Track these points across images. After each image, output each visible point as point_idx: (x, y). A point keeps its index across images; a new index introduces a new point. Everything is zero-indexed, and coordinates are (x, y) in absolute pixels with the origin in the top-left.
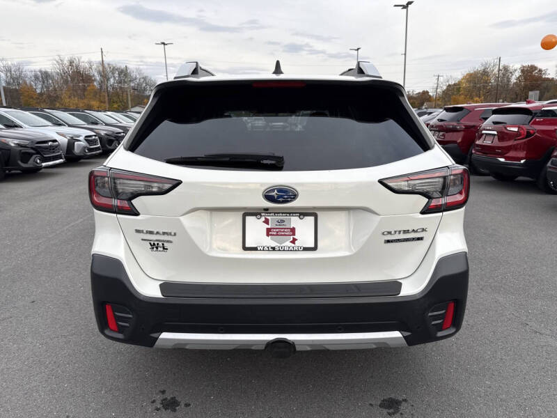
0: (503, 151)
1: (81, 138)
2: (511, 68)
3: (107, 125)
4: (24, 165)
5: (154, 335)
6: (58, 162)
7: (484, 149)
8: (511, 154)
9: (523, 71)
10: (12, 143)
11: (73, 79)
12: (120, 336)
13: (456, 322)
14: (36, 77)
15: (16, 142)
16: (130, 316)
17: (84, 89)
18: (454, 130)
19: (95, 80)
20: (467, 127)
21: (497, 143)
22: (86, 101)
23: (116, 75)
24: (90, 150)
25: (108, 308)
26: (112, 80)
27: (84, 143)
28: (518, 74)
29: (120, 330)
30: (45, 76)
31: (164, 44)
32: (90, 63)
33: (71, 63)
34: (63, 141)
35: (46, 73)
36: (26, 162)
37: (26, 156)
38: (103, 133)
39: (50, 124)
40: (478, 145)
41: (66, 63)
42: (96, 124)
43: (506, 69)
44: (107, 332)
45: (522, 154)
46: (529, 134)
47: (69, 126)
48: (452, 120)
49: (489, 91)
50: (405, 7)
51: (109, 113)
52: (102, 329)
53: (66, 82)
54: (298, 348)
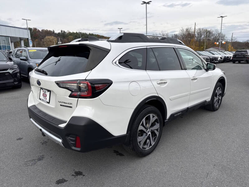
17: (190, 41)
19: (196, 36)
31: (222, 17)
33: (187, 30)
35: (177, 35)
41: (185, 30)
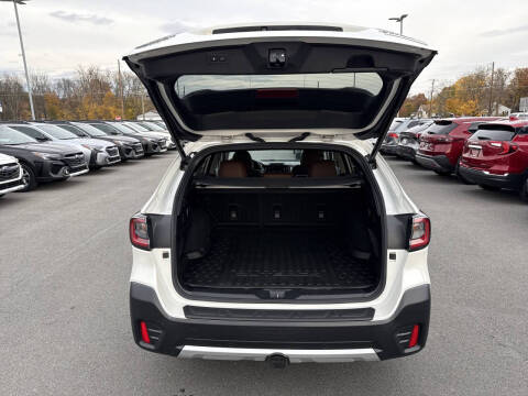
0: (488, 165)
1: (103, 149)
2: (506, 72)
3: (125, 135)
4: (54, 176)
5: (179, 347)
6: (83, 172)
7: (470, 162)
8: (495, 168)
9: (517, 74)
10: (45, 157)
11: (92, 86)
12: (152, 347)
13: (421, 340)
14: (59, 85)
15: (48, 155)
16: (160, 332)
18: (443, 142)
19: (112, 87)
20: (455, 140)
21: (481, 157)
22: (103, 106)
23: (131, 82)
24: (111, 160)
25: (143, 324)
26: (127, 88)
27: (106, 154)
28: (512, 77)
29: (152, 342)
30: (68, 83)
32: (108, 71)
33: (90, 71)
34: (87, 152)
35: (68, 81)
36: (56, 173)
37: (56, 168)
38: (121, 143)
39: (75, 136)
40: (465, 158)
42: (115, 134)
43: (500, 72)
44: (141, 343)
45: (506, 168)
46: (511, 149)
47: (92, 137)
48: (441, 132)
49: (483, 95)
50: (400, 20)
51: (127, 123)
52: (137, 342)
53: (86, 90)
54: (292, 361)
